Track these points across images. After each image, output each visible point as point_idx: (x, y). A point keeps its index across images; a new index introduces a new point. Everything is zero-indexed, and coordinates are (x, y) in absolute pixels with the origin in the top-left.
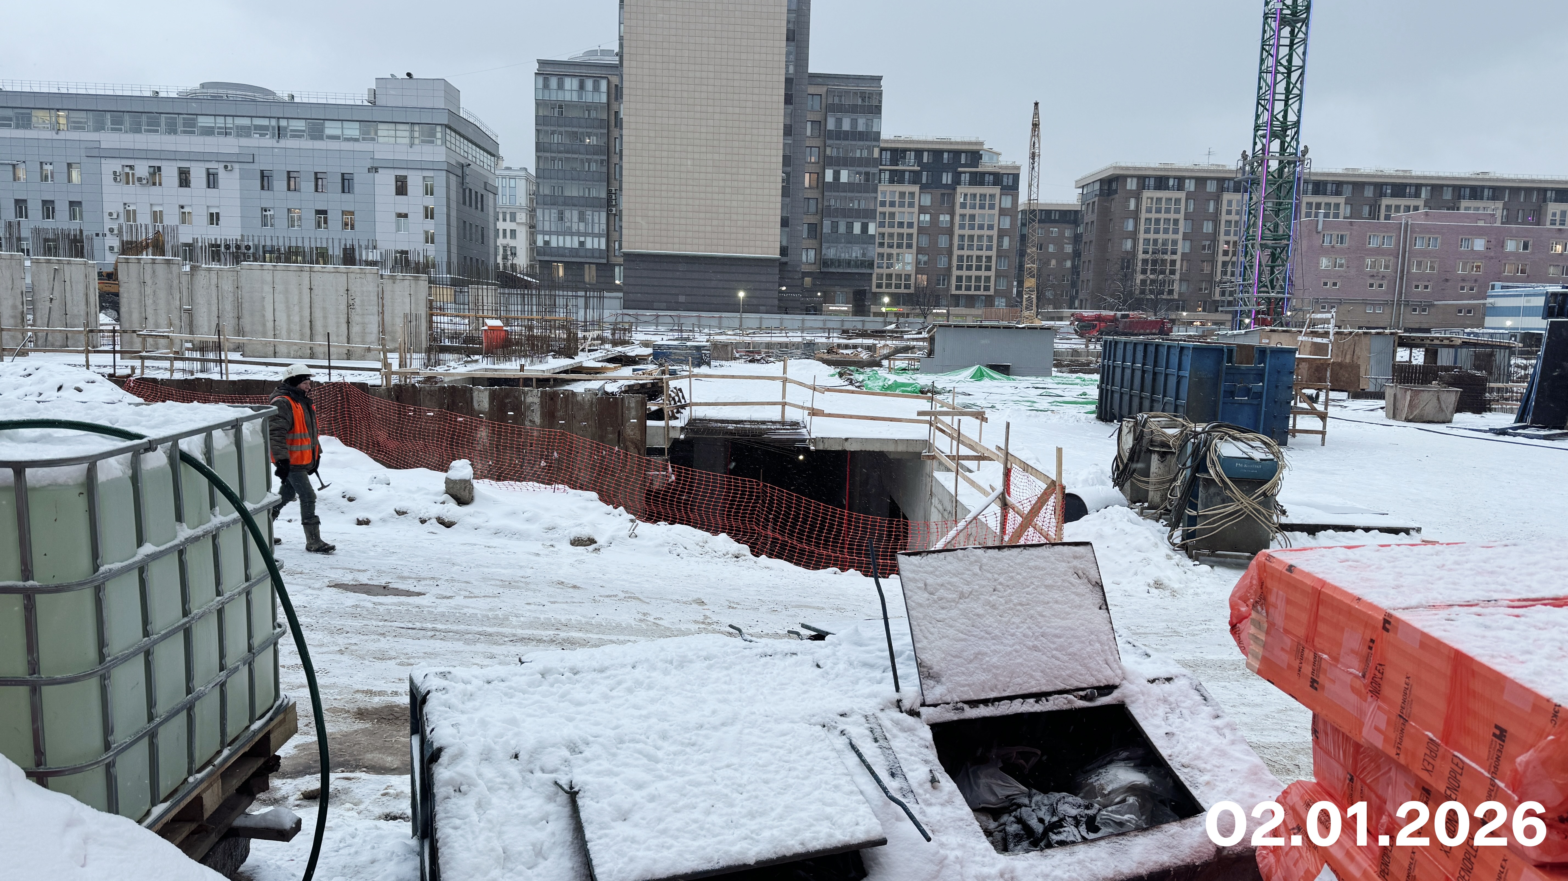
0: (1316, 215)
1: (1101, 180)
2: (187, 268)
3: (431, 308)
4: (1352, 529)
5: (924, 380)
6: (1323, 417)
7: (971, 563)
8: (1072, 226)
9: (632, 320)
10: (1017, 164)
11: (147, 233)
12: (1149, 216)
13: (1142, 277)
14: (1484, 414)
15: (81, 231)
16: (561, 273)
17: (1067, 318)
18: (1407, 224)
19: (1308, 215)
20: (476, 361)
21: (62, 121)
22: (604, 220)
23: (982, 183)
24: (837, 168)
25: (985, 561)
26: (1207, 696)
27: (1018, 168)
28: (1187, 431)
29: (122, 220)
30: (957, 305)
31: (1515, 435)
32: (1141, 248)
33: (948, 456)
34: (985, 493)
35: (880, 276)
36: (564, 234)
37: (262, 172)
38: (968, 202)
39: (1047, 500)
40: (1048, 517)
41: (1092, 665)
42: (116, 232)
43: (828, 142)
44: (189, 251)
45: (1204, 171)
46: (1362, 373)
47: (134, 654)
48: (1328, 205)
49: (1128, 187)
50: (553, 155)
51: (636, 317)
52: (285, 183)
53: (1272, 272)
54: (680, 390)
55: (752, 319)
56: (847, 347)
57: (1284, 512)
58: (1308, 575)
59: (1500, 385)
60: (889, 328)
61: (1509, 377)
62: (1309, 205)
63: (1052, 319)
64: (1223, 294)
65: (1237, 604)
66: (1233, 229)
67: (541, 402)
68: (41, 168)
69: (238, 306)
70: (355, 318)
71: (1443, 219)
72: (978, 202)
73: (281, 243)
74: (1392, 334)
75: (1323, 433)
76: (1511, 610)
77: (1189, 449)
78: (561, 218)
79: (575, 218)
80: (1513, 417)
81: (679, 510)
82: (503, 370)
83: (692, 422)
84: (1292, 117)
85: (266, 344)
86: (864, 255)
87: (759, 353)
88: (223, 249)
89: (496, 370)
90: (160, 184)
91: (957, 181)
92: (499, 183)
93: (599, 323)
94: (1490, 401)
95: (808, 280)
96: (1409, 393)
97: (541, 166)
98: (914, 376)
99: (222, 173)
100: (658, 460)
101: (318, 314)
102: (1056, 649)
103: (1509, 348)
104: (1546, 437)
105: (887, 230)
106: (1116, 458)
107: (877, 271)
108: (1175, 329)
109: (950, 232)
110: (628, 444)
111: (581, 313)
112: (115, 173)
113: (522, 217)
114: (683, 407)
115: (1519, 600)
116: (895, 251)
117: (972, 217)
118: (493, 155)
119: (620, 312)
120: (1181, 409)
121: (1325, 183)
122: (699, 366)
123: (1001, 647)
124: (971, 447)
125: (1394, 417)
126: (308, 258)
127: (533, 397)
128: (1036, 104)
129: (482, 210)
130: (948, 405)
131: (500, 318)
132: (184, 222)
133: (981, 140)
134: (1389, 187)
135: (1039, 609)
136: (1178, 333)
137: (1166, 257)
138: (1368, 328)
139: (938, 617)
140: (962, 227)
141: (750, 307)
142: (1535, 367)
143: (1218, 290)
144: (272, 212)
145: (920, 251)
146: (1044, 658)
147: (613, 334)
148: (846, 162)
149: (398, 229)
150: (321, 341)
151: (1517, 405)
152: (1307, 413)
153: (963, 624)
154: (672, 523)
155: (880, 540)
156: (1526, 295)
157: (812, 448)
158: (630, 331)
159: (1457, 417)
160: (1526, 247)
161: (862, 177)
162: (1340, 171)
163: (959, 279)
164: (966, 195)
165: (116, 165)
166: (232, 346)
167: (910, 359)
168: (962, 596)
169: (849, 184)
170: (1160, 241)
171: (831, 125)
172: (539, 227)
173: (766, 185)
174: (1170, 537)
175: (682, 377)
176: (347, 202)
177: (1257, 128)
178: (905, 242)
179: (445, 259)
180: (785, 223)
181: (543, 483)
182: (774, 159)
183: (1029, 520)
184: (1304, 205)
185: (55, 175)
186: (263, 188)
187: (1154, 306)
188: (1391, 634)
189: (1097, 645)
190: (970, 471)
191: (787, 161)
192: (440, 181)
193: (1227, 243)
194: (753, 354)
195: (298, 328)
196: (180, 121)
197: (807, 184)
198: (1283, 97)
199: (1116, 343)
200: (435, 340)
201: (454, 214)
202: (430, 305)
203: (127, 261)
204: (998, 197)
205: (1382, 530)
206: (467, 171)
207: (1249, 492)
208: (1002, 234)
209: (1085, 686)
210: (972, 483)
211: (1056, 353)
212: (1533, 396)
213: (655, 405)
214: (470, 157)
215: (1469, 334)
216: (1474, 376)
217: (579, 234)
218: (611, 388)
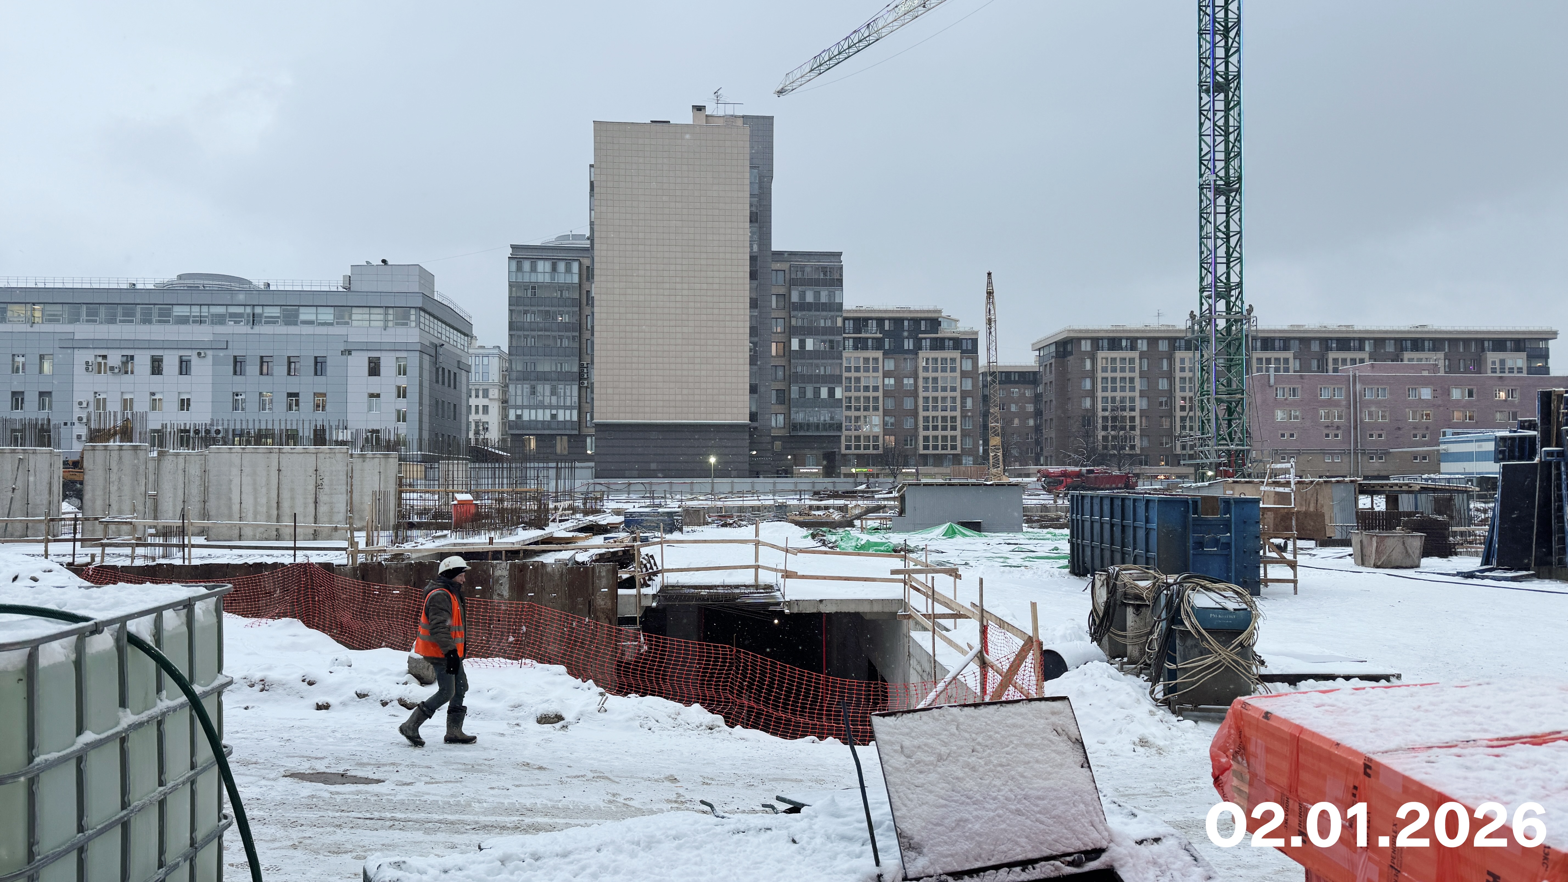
0: (1267, 370)
1: (1056, 343)
2: (155, 454)
3: (400, 485)
4: (1332, 677)
5: (896, 539)
6: (1293, 565)
7: (948, 723)
8: (1033, 386)
9: (604, 489)
10: (975, 329)
11: (115, 420)
12: (1105, 375)
13: (1103, 433)
14: (1450, 558)
15: (49, 420)
16: (533, 445)
17: (1034, 475)
18: (1354, 376)
19: (1259, 370)
20: (445, 536)
21: (38, 314)
22: (575, 393)
23: (942, 348)
24: (802, 337)
25: (961, 720)
26: (1197, 856)
27: (976, 333)
28: (1160, 583)
29: (91, 408)
30: (925, 464)
31: (1483, 578)
32: (1100, 406)
33: (924, 615)
34: (963, 652)
35: (848, 439)
36: (536, 408)
37: (235, 357)
38: (930, 365)
39: (1025, 657)
40: (1028, 674)
41: (1078, 828)
42: (85, 420)
43: (793, 313)
44: (159, 438)
45: (1155, 331)
46: (1327, 521)
47: (67, 852)
48: (1277, 360)
49: (1083, 349)
50: (526, 333)
51: (608, 486)
52: (258, 367)
53: (1230, 425)
54: (652, 556)
55: (723, 484)
56: (818, 508)
57: (1262, 663)
58: (1285, 721)
59: (1462, 529)
60: (859, 488)
61: (1470, 521)
62: (1260, 360)
63: (1020, 476)
64: (1184, 448)
65: (1219, 756)
66: (1187, 385)
67: (510, 575)
68: (13, 360)
69: (206, 490)
70: (323, 498)
71: (1387, 370)
72: (939, 365)
73: (251, 426)
74: (1352, 481)
75: (1295, 582)
76: (1490, 749)
77: (1163, 601)
78: (533, 392)
79: (548, 393)
80: (1479, 560)
81: (651, 681)
82: (472, 544)
83: (664, 589)
84: (1234, 279)
85: (232, 526)
86: (832, 418)
87: (731, 517)
88: (192, 434)
89: (465, 544)
90: (132, 373)
91: (918, 347)
92: (471, 361)
93: (570, 494)
94: (1455, 544)
95: (778, 444)
96: (1374, 539)
97: (514, 344)
98: (887, 536)
99: (195, 361)
100: (629, 629)
101: (286, 495)
102: (1040, 812)
103: (1466, 492)
104: (1514, 579)
105: (853, 394)
106: (1091, 613)
107: (845, 433)
108: (1140, 483)
109: (914, 394)
110: (599, 614)
111: (553, 483)
112: (87, 363)
113: (494, 393)
114: (655, 574)
115: (1497, 739)
116: (862, 413)
117: (935, 380)
118: (467, 335)
119: (591, 481)
120: (1152, 561)
121: (1273, 339)
122: (671, 532)
123: (984, 813)
124: (947, 605)
125: (1363, 564)
126: (277, 440)
127: (502, 570)
128: (989, 274)
129: (455, 388)
130: (921, 563)
131: (470, 492)
132: (154, 408)
133: (939, 308)
134: (1334, 342)
135: (1020, 769)
136: (1143, 486)
137: (1125, 414)
138: (1328, 477)
139: (916, 782)
140: (926, 389)
141: (722, 472)
142: (1494, 511)
143: (1178, 444)
144: (243, 397)
145: (886, 413)
146: (1029, 822)
147: (585, 504)
148: (811, 331)
149: (370, 409)
150: (288, 522)
151: (1481, 548)
152: (1277, 562)
153: (943, 788)
154: (643, 695)
155: (858, 705)
156: (1477, 441)
157: (787, 611)
158: (601, 500)
159: (1424, 561)
160: (1470, 394)
161: (827, 345)
162: (1286, 328)
163: (926, 439)
164: (927, 359)
165: (89, 356)
166: (196, 531)
167: (881, 519)
168: (940, 758)
169: (814, 351)
170: (1118, 399)
171: (795, 297)
172: (512, 402)
173: (734, 354)
174: (1152, 692)
175: (654, 544)
176: (320, 384)
177: (1202, 290)
178: (871, 404)
179: (416, 436)
180: (753, 389)
181: (509, 658)
182: (741, 330)
183: (1008, 678)
184: (1254, 361)
185: (27, 367)
186: (235, 373)
187: (1120, 460)
188: (1373, 779)
189: (1082, 806)
190: (947, 630)
191: (753, 331)
192: (413, 360)
193: (1184, 399)
194: (725, 519)
195: (264, 509)
196: (155, 310)
197: (774, 353)
198: (1224, 260)
199: (1083, 497)
200: (403, 517)
201: (426, 391)
202: (400, 483)
203: (94, 449)
204: (958, 360)
205: (1363, 678)
206: (440, 350)
207: (1226, 643)
208: (964, 395)
209: (1071, 850)
210: (950, 642)
211: (1025, 509)
212: (1495, 538)
213: (626, 573)
214: (444, 338)
215: (1426, 480)
216: (1436, 520)
217: (551, 407)
218: (582, 557)
